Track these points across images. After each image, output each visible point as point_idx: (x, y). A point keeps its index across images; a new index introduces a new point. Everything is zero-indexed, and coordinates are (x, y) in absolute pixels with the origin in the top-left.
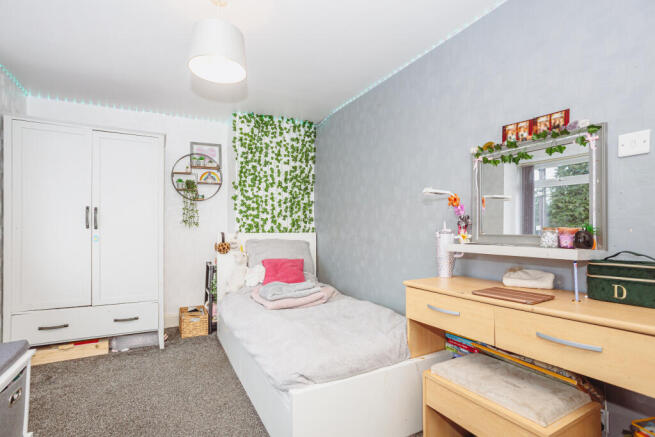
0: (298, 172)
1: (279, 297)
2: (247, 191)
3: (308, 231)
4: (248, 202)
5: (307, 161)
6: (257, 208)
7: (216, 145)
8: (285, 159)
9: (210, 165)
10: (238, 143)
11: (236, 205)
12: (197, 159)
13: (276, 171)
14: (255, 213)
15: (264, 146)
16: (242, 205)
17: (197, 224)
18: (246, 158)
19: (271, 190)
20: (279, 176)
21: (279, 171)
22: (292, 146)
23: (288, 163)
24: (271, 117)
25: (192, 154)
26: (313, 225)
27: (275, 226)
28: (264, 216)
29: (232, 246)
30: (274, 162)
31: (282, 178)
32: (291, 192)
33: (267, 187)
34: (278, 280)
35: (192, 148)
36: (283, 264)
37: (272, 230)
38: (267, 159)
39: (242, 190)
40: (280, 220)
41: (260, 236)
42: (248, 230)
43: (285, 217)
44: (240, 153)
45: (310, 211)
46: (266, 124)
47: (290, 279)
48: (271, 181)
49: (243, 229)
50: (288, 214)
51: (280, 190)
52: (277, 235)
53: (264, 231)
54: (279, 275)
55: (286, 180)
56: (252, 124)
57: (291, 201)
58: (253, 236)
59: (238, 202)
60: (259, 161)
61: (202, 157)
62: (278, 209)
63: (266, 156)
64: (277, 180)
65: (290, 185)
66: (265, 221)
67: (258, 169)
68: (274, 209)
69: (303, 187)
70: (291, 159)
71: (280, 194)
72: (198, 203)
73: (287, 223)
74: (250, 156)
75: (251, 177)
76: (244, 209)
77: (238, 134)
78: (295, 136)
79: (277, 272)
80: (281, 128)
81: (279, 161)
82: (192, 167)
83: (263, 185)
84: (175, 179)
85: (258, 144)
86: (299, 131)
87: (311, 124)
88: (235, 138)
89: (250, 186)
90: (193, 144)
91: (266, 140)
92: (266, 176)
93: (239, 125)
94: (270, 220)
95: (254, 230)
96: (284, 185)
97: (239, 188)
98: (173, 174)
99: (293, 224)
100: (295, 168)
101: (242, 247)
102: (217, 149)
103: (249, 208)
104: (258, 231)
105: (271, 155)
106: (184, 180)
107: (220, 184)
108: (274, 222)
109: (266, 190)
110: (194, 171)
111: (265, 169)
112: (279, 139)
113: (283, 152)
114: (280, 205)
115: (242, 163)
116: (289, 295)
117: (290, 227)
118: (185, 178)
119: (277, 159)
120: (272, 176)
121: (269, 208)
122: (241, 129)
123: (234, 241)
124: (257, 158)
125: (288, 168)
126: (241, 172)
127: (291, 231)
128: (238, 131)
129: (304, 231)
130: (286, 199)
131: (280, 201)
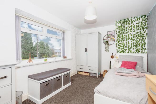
0: (139, 33)
1: (120, 72)
2: (120, 42)
3: (144, 53)
4: (120, 45)
5: (143, 29)
6: (123, 46)
7: (113, 31)
8: (134, 30)
9: (112, 36)
10: (117, 29)
11: (117, 46)
12: (109, 35)
13: (130, 35)
14: (123, 48)
15: (125, 28)
16: (118, 46)
17: (108, 51)
18: (120, 33)
19: (128, 41)
20: (131, 36)
21: (131, 35)
22: (137, 26)
23: (135, 31)
24: (128, 19)
25: (108, 34)
26: (146, 51)
27: (129, 52)
28: (126, 48)
29: (114, 57)
30: (129, 32)
31: (132, 37)
32: (136, 41)
33: (127, 40)
34: (124, 67)
35: (108, 33)
36: (128, 63)
37: (128, 53)
38: (127, 32)
39: (118, 42)
40: (132, 49)
41: (124, 54)
42: (120, 53)
43: (133, 49)
44: (118, 32)
45: (145, 46)
46: (126, 22)
47: (128, 68)
48: (128, 38)
49: (119, 52)
50: (135, 47)
51: (132, 40)
52: (130, 54)
53: (125, 53)
54: (125, 66)
55: (134, 37)
56: (121, 23)
57: (136, 43)
58: (122, 54)
59: (117, 45)
60: (124, 33)
61: (110, 34)
62: (131, 46)
63: (126, 31)
64: (130, 37)
65: (135, 38)
66: (126, 50)
67: (124, 35)
68: (129, 46)
69: (141, 38)
70: (136, 30)
71: (131, 41)
72: (109, 46)
73: (134, 50)
74: (121, 32)
75: (121, 38)
76: (119, 47)
77: (117, 27)
78: (137, 22)
79: (125, 65)
80: (132, 21)
81: (131, 32)
82: (108, 37)
83: (125, 40)
84: (104, 41)
85: (124, 28)
86: (139, 20)
87: (145, 16)
88: (116, 28)
89: (121, 40)
90: (108, 32)
91: (126, 26)
92: (126, 37)
93: (117, 24)
94: (128, 50)
95: (122, 52)
96: (133, 38)
97: (118, 41)
98: (103, 40)
99: (137, 51)
100: (138, 32)
101: (117, 57)
102: (114, 32)
103: (120, 46)
104: (123, 53)
105: (128, 30)
106: (106, 41)
107: (115, 41)
108: (129, 50)
109: (126, 41)
110: (108, 38)
111: (126, 35)
112: (131, 25)
113: (133, 28)
114: (132, 45)
115: (118, 34)
116: (123, 72)
117: (135, 52)
118: (106, 40)
119: (130, 31)
120: (128, 37)
121: (127, 46)
122: (118, 25)
123: (115, 55)
124: (123, 32)
125: (135, 33)
126: (118, 37)
127: (136, 53)
128: (117, 26)
129: (142, 53)
130: (134, 43)
131: (131, 44)
